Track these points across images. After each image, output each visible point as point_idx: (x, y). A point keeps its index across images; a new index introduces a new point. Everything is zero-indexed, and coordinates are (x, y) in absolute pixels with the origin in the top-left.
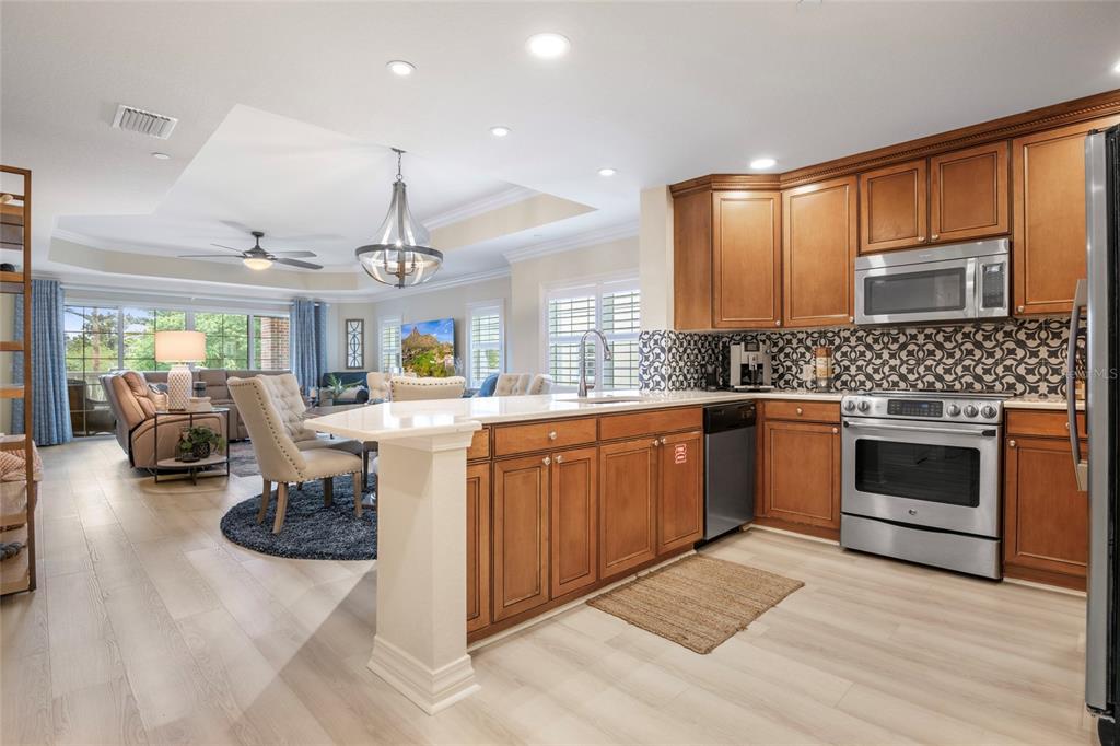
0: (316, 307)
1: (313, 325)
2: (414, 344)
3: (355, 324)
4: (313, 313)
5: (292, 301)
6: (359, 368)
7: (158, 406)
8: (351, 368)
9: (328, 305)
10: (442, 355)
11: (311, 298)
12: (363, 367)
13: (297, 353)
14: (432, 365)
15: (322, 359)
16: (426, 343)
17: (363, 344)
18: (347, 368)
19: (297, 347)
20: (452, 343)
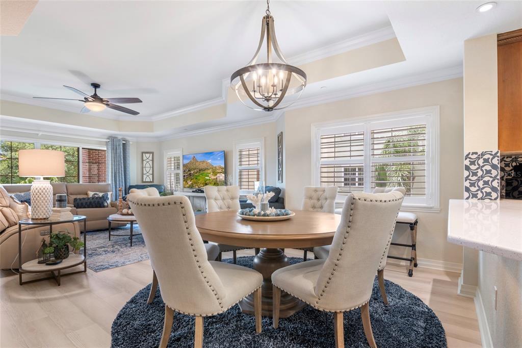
0: (123, 144)
1: (122, 154)
2: (192, 167)
3: (148, 155)
4: (122, 147)
5: (108, 138)
6: (150, 182)
7: (20, 214)
8: (145, 182)
9: (131, 143)
10: (215, 173)
11: (120, 137)
12: (153, 182)
13: (112, 172)
14: (207, 179)
15: (128, 177)
16: (202, 166)
17: (153, 167)
18: (143, 182)
19: (112, 168)
20: (223, 166)
